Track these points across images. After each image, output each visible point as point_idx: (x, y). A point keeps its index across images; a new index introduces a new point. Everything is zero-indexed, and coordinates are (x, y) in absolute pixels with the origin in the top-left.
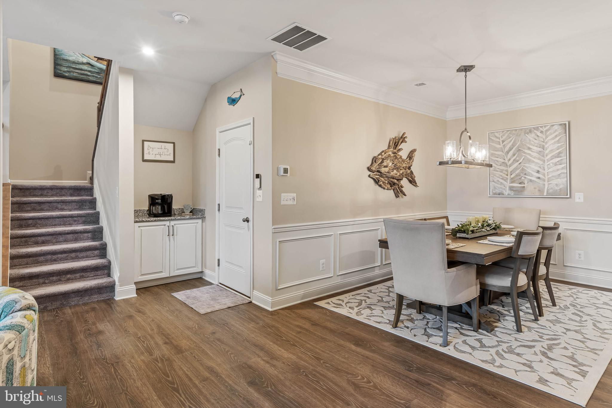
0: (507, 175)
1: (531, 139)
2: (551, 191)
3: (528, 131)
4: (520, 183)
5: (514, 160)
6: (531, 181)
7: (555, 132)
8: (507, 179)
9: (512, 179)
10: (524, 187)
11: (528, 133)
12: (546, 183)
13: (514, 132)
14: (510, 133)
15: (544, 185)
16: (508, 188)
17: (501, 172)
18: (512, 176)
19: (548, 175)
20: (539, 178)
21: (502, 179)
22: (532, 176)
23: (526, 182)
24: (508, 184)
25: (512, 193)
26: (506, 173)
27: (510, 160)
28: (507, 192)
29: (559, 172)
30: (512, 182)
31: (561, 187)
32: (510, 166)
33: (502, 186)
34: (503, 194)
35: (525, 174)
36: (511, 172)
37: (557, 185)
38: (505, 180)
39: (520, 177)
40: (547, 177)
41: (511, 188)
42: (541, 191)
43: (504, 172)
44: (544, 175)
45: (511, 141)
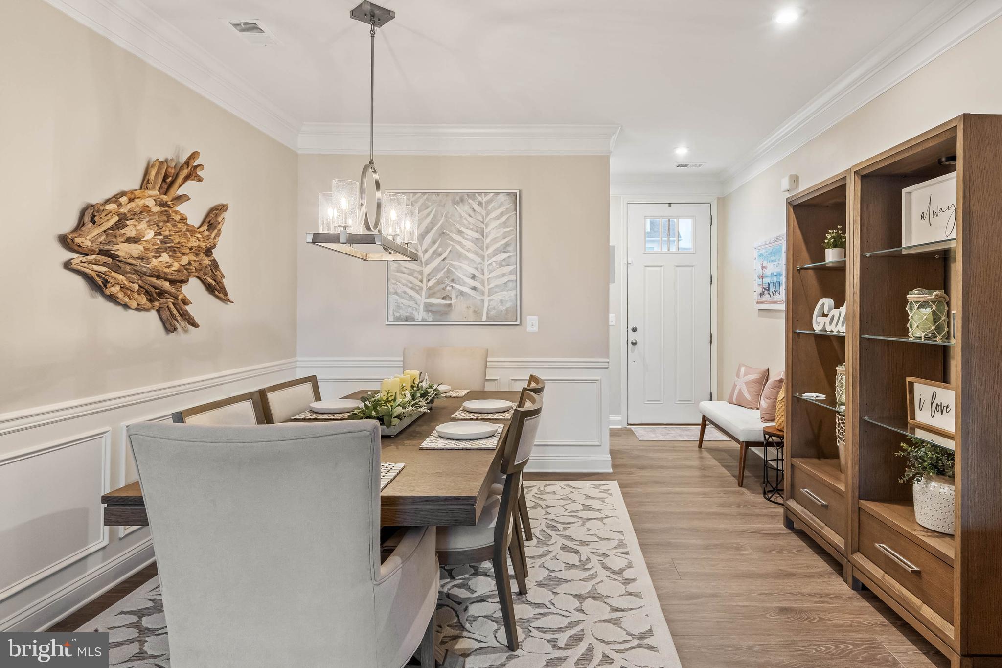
0: (421, 281)
1: (464, 214)
2: (493, 313)
3: (458, 198)
4: (444, 298)
5: (434, 252)
6: (462, 293)
7: (500, 207)
8: (421, 288)
9: (430, 288)
10: (450, 305)
11: (458, 203)
12: (486, 298)
13: (434, 197)
14: (427, 199)
15: (483, 301)
16: (422, 307)
17: (411, 274)
18: (430, 284)
19: (489, 284)
20: (474, 288)
21: (412, 288)
22: (464, 284)
23: (454, 296)
24: (422, 299)
25: (430, 317)
26: (420, 277)
27: (426, 251)
28: (420, 315)
29: (505, 279)
30: (430, 296)
31: (509, 305)
32: (427, 264)
33: (412, 304)
34: (414, 320)
35: (453, 281)
36: (429, 275)
37: (501, 301)
38: (417, 292)
39: (443, 286)
40: (487, 287)
41: (428, 308)
42: (477, 313)
43: (416, 274)
44: (483, 283)
45: (428, 214)
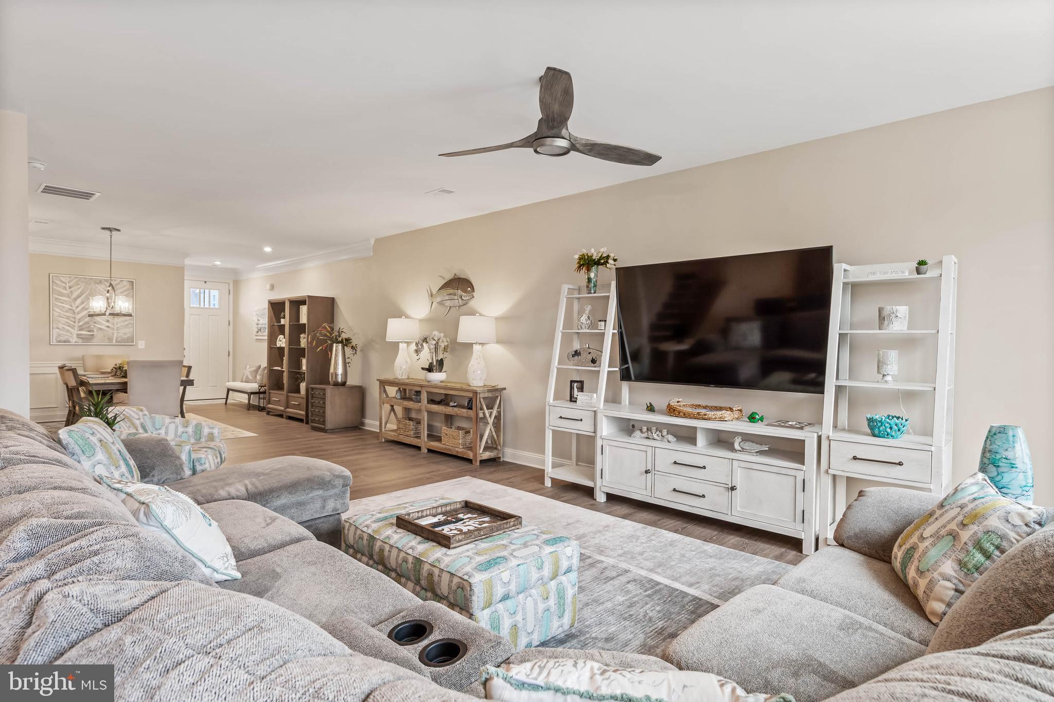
0: (75, 322)
1: (101, 289)
2: (119, 339)
3: (98, 281)
4: (89, 331)
5: (83, 308)
6: (100, 329)
7: (123, 287)
8: (74, 326)
9: (80, 326)
10: (93, 335)
11: (97, 284)
12: (115, 332)
13: (83, 280)
14: (79, 280)
15: (113, 333)
16: (75, 336)
17: (68, 319)
18: (80, 324)
19: (117, 324)
20: (108, 327)
21: (68, 326)
22: (101, 324)
23: (95, 330)
24: (75, 332)
25: (80, 341)
26: (74, 320)
27: (78, 307)
28: (74, 339)
29: (127, 323)
30: (81, 330)
31: (129, 335)
32: (78, 313)
33: (68, 334)
34: (69, 342)
35: (95, 323)
36: (79, 319)
37: (124, 333)
38: (72, 328)
39: (88, 325)
40: (116, 326)
41: (79, 336)
42: (110, 339)
43: (72, 319)
44: (113, 324)
45: (79, 288)
